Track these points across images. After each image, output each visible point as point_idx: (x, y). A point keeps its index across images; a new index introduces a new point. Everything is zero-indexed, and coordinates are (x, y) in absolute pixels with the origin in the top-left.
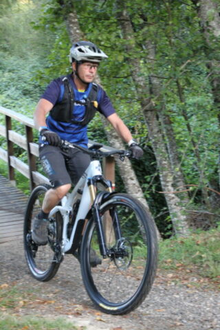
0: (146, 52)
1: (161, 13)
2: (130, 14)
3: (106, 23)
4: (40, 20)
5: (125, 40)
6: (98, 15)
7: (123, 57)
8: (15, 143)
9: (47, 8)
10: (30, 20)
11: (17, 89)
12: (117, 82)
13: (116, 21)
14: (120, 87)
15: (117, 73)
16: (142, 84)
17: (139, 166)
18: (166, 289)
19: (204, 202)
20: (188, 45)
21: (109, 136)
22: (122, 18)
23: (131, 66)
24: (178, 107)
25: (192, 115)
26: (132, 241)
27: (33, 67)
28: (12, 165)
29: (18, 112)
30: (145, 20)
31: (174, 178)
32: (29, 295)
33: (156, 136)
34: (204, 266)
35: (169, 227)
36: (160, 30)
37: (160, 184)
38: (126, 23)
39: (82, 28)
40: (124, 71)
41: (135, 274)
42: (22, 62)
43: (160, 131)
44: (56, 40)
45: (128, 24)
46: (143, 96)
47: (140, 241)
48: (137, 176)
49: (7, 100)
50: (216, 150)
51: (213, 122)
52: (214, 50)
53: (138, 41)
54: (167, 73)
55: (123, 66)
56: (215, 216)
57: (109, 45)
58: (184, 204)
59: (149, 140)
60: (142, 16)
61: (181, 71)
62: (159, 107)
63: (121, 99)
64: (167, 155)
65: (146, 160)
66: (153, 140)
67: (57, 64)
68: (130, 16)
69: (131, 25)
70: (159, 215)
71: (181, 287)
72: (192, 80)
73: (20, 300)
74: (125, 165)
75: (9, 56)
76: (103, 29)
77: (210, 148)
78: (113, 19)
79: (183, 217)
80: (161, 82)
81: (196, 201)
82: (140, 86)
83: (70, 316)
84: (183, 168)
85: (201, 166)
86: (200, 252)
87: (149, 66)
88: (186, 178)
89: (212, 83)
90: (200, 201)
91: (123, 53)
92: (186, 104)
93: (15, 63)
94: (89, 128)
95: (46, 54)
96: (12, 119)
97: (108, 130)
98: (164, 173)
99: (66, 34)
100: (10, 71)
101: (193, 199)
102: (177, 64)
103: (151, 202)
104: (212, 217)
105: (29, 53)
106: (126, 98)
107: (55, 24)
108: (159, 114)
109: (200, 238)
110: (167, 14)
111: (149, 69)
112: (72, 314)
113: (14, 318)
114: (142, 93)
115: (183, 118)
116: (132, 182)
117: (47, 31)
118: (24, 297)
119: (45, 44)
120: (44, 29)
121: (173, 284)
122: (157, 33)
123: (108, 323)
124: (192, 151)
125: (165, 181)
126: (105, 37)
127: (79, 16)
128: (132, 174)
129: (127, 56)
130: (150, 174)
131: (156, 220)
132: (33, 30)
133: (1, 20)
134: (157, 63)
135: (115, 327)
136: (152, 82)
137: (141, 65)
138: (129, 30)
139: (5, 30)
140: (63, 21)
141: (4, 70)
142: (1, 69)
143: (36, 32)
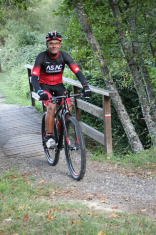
0: (129, 25)
3: (102, 7)
4: (59, 8)
5: (114, 19)
6: (96, 3)
7: (114, 30)
9: (63, 0)
10: (54, 9)
12: (110, 47)
13: (108, 6)
14: (113, 50)
15: (111, 41)
16: (127, 47)
17: (128, 102)
18: (146, 182)
21: (106, 83)
22: (112, 4)
23: (119, 35)
24: (151, 61)
26: (125, 151)
30: (128, 4)
31: (151, 109)
32: (58, 188)
33: (137, 81)
35: (149, 141)
36: (139, 10)
37: (142, 113)
38: (115, 7)
39: (86, 11)
40: (114, 39)
41: (126, 173)
43: (140, 78)
44: (70, 21)
45: (117, 8)
46: (128, 55)
47: (129, 151)
48: (126, 108)
53: (123, 18)
54: (143, 39)
57: (104, 23)
59: (133, 84)
60: (126, 1)
61: (153, 37)
62: (139, 62)
63: (114, 58)
64: (145, 94)
65: (132, 98)
66: (136, 84)
67: (71, 38)
70: (142, 134)
73: (53, 191)
74: (118, 101)
75: (41, 34)
76: (100, 12)
78: (107, 5)
80: (141, 45)
82: (127, 49)
83: (85, 201)
87: (131, 35)
91: (114, 27)
94: (94, 78)
95: (64, 31)
97: (106, 79)
98: (144, 106)
99: (76, 17)
100: (41, 43)
102: (150, 33)
103: (136, 125)
106: (117, 57)
107: (69, 10)
108: (139, 66)
111: (131, 37)
112: (86, 199)
113: (49, 202)
114: (127, 53)
116: (123, 113)
117: (64, 16)
118: (55, 189)
119: (64, 24)
120: (61, 14)
121: (151, 178)
122: (136, 12)
123: (109, 204)
125: (145, 111)
126: (101, 17)
127: (84, 4)
128: (123, 107)
129: (117, 29)
130: (135, 107)
131: (140, 137)
132: (55, 16)
133: (34, 10)
134: (137, 33)
135: (114, 206)
136: (134, 46)
137: (127, 35)
138: (117, 11)
139: (37, 17)
140: (74, 8)
141: (38, 42)
142: (35, 42)
143: (57, 17)
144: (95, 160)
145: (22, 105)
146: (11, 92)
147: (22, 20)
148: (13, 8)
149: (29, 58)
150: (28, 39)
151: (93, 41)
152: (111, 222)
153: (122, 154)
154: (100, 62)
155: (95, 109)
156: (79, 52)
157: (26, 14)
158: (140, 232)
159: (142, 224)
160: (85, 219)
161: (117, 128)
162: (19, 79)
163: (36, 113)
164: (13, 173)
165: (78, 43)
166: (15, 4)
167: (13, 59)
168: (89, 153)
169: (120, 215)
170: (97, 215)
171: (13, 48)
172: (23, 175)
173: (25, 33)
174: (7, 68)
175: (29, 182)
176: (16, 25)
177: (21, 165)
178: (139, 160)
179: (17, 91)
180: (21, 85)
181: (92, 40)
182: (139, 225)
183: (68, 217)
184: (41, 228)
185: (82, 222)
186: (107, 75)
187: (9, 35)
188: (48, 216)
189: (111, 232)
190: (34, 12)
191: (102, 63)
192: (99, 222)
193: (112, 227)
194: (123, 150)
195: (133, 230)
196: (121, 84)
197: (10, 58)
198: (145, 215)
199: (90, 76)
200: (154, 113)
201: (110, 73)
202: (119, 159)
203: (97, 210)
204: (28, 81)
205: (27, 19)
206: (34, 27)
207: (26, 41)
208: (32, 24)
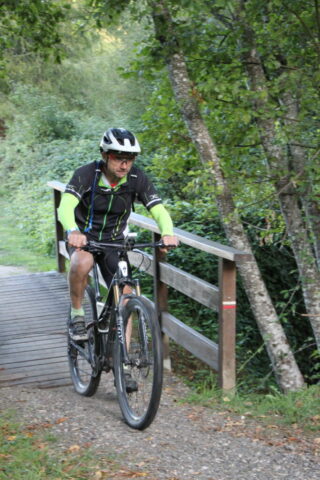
0: (284, 109)
1: (307, 53)
2: (261, 54)
3: (227, 67)
4: (131, 64)
5: (253, 92)
6: (215, 57)
7: (250, 117)
9: (141, 48)
10: (118, 64)
12: (241, 153)
13: (240, 64)
14: (245, 160)
15: (241, 140)
16: (277, 156)
17: (272, 276)
18: (312, 461)
21: (227, 231)
22: (249, 61)
23: (262, 129)
26: (262, 386)
30: (284, 62)
32: (110, 462)
33: (297, 231)
35: (317, 366)
36: (305, 78)
37: (303, 303)
38: (256, 67)
39: (191, 74)
40: (250, 136)
41: (265, 437)
42: (104, 124)
43: (303, 224)
44: (154, 93)
45: (258, 69)
46: (279, 173)
47: (272, 387)
48: (269, 290)
53: (272, 93)
54: (315, 140)
57: (229, 100)
59: (287, 238)
60: (279, 58)
62: (302, 190)
63: (247, 176)
64: (313, 261)
65: (281, 267)
66: (294, 238)
67: (153, 128)
68: (261, 58)
69: (262, 71)
70: (300, 349)
73: (95, 470)
74: (251, 273)
75: (87, 116)
76: (222, 77)
78: (237, 62)
80: (306, 153)
82: (276, 159)
87: (288, 130)
91: (249, 111)
93: (95, 126)
94: (198, 219)
95: (138, 113)
97: (227, 223)
98: (310, 286)
99: (168, 85)
100: (87, 137)
103: (289, 329)
105: (114, 112)
106: (253, 176)
107: (153, 69)
108: (302, 199)
110: (316, 55)
114: (278, 168)
116: (261, 299)
117: (140, 80)
118: (102, 466)
119: (138, 98)
120: (137, 76)
122: (301, 82)
125: (309, 298)
126: (224, 88)
127: (186, 59)
128: (262, 287)
129: (256, 115)
130: (288, 288)
131: (296, 356)
132: (121, 79)
133: (76, 66)
134: (300, 126)
136: (293, 153)
137: (277, 129)
138: (260, 77)
139: (81, 80)
140: (164, 65)
141: (80, 135)
142: (74, 134)
143: (125, 82)
144: (195, 402)
145: (36, 270)
146: (13, 238)
147: (47, 84)
148: (29, 59)
149: (57, 168)
150: (59, 125)
151: (203, 138)
153: (255, 391)
154: (215, 184)
155: (200, 287)
156: (170, 160)
157: (56, 73)
161: (245, 331)
162: (33, 213)
164: (8, 422)
165: (170, 140)
166: (36, 50)
167: (21, 169)
168: (182, 385)
171: (24, 143)
172: (30, 429)
173: (52, 113)
174: (7, 187)
175: (42, 445)
176: (34, 94)
177: (28, 404)
178: (294, 408)
179: (26, 238)
180: (36, 225)
181: (200, 135)
186: (231, 214)
187: (17, 117)
190: (74, 70)
191: (221, 187)
194: (256, 383)
196: (259, 235)
197: (16, 166)
199: (191, 214)
201: (236, 211)
202: (250, 404)
204: (54, 217)
205: (57, 84)
206: (73, 101)
207: (54, 131)
208: (69, 96)
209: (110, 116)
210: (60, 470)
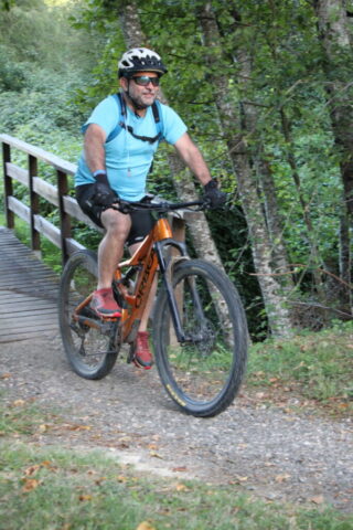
0: (238, 66)
1: (261, 9)
2: (215, 9)
3: (180, 21)
4: (84, 15)
5: (206, 48)
6: (168, 10)
7: (203, 73)
8: (43, 196)
11: (48, 116)
12: (193, 111)
13: (194, 19)
14: (199, 118)
15: (194, 97)
16: (230, 114)
17: (223, 235)
18: (252, 415)
19: (315, 290)
20: (299, 58)
21: (179, 191)
22: (203, 15)
23: (214, 86)
24: (280, 150)
25: (304, 163)
27: (73, 86)
28: (37, 227)
29: (48, 150)
30: (238, 18)
31: (273, 254)
32: (54, 416)
33: (247, 191)
34: (311, 382)
35: (263, 324)
36: (260, 35)
37: (252, 263)
38: (210, 22)
39: (143, 27)
40: (203, 93)
42: (56, 77)
43: (254, 184)
44: (107, 46)
45: (213, 25)
46: (232, 132)
47: (218, 345)
48: (218, 248)
49: (33, 133)
50: (336, 215)
51: (333, 174)
52: (337, 66)
53: (226, 49)
54: (268, 104)
55: (203, 86)
56: (331, 310)
57: (183, 55)
58: (285, 293)
59: (238, 197)
60: (234, 13)
61: (288, 96)
62: (253, 149)
63: (199, 134)
64: (263, 220)
65: (233, 226)
66: (244, 198)
67: (106, 81)
68: (215, 12)
69: (216, 27)
71: (274, 411)
72: (303, 110)
73: (41, 424)
74: (201, 232)
75: (39, 68)
76: (176, 31)
77: (327, 211)
78: (191, 16)
79: (284, 312)
80: (260, 113)
81: (303, 289)
82: (228, 118)
83: (112, 449)
84: (288, 241)
85: (312, 237)
86: (306, 362)
87: (240, 88)
88: (291, 254)
89: (333, 114)
90: (309, 289)
91: (203, 68)
92: (293, 145)
93: (47, 79)
94: (150, 178)
95: (91, 66)
96: (38, 161)
97: (178, 181)
98: (259, 246)
99: (121, 38)
100: (38, 90)
101: (298, 285)
102: (282, 87)
104: (327, 313)
105: (67, 65)
107: (106, 21)
108: (254, 159)
109: (306, 342)
110: (270, 12)
111: (240, 91)
112: (115, 446)
113: (30, 449)
114: (230, 127)
115: (289, 166)
116: (211, 257)
117: (93, 32)
118: (46, 420)
119: (91, 51)
120: (89, 28)
121: (264, 407)
122: (255, 39)
123: (166, 459)
124: (301, 215)
125: (259, 258)
126: (177, 43)
127: (140, 11)
128: (212, 246)
129: (210, 72)
130: (238, 247)
132: (74, 30)
133: (27, 14)
134: (253, 84)
135: (176, 466)
136: (246, 112)
137: (230, 86)
138: (214, 33)
139: (32, 30)
140: (117, 17)
141: (30, 88)
142: (25, 86)
143: (78, 34)
149: (7, 121)
150: (9, 77)
152: (170, 503)
157: (6, 21)
158: (234, 527)
159: (237, 510)
160: (110, 492)
163: (14, 244)
169: (189, 487)
170: (138, 484)
173: (2, 63)
182: (232, 512)
183: (70, 485)
184: (6, 507)
185: (103, 499)
186: (182, 172)
188: (25, 480)
189: (168, 525)
190: (26, 19)
192: (142, 499)
193: (169, 514)
195: (218, 522)
198: (245, 488)
200: (279, 263)
201: (187, 169)
202: (195, 360)
203: (137, 472)
204: (2, 172)
205: (8, 33)
206: (24, 51)
207: (3, 82)
208: (19, 46)
209: (62, 69)
210: (3, 423)
